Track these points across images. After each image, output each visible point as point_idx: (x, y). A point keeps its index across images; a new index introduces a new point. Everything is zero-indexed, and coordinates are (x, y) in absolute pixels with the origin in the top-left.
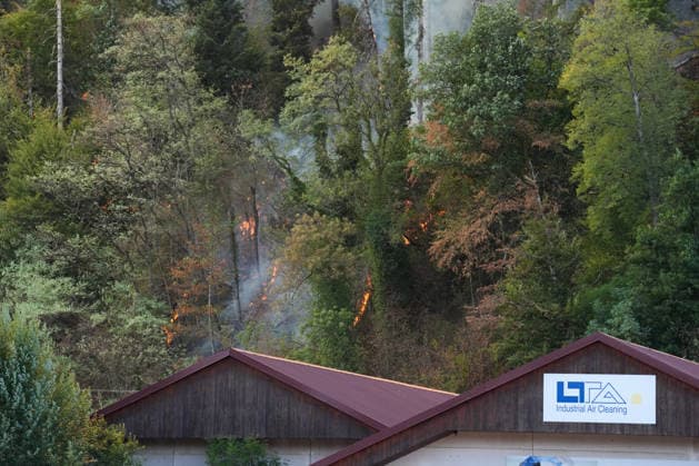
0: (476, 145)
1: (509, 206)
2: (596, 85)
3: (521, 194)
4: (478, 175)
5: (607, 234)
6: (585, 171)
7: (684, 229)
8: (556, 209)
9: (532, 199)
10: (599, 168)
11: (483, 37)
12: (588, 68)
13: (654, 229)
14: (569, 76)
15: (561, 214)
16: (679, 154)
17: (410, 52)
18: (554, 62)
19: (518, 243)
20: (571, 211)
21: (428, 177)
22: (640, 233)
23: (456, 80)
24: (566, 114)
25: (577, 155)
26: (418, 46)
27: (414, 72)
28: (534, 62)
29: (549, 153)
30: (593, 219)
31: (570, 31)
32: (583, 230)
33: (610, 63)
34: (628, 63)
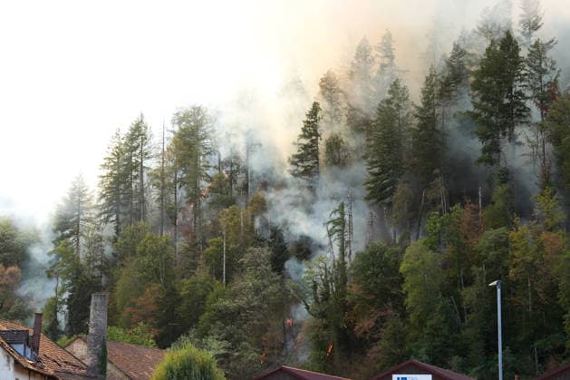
0: (371, 292)
1: (382, 314)
2: (413, 271)
3: (386, 310)
4: (371, 303)
5: (417, 324)
6: (409, 301)
7: (443, 322)
8: (399, 315)
9: (390, 311)
10: (414, 301)
11: (373, 254)
12: (409, 265)
13: (434, 322)
14: (403, 268)
15: (401, 317)
16: (440, 296)
17: (346, 259)
18: (397, 264)
19: (386, 327)
20: (404, 316)
21: (354, 304)
22: (429, 323)
23: (363, 269)
24: (402, 280)
25: (406, 295)
26: (349, 257)
27: (348, 265)
28: (391, 263)
29: (396, 296)
30: (412, 318)
31: (403, 252)
32: (408, 322)
33: (417, 263)
34: (423, 263)
